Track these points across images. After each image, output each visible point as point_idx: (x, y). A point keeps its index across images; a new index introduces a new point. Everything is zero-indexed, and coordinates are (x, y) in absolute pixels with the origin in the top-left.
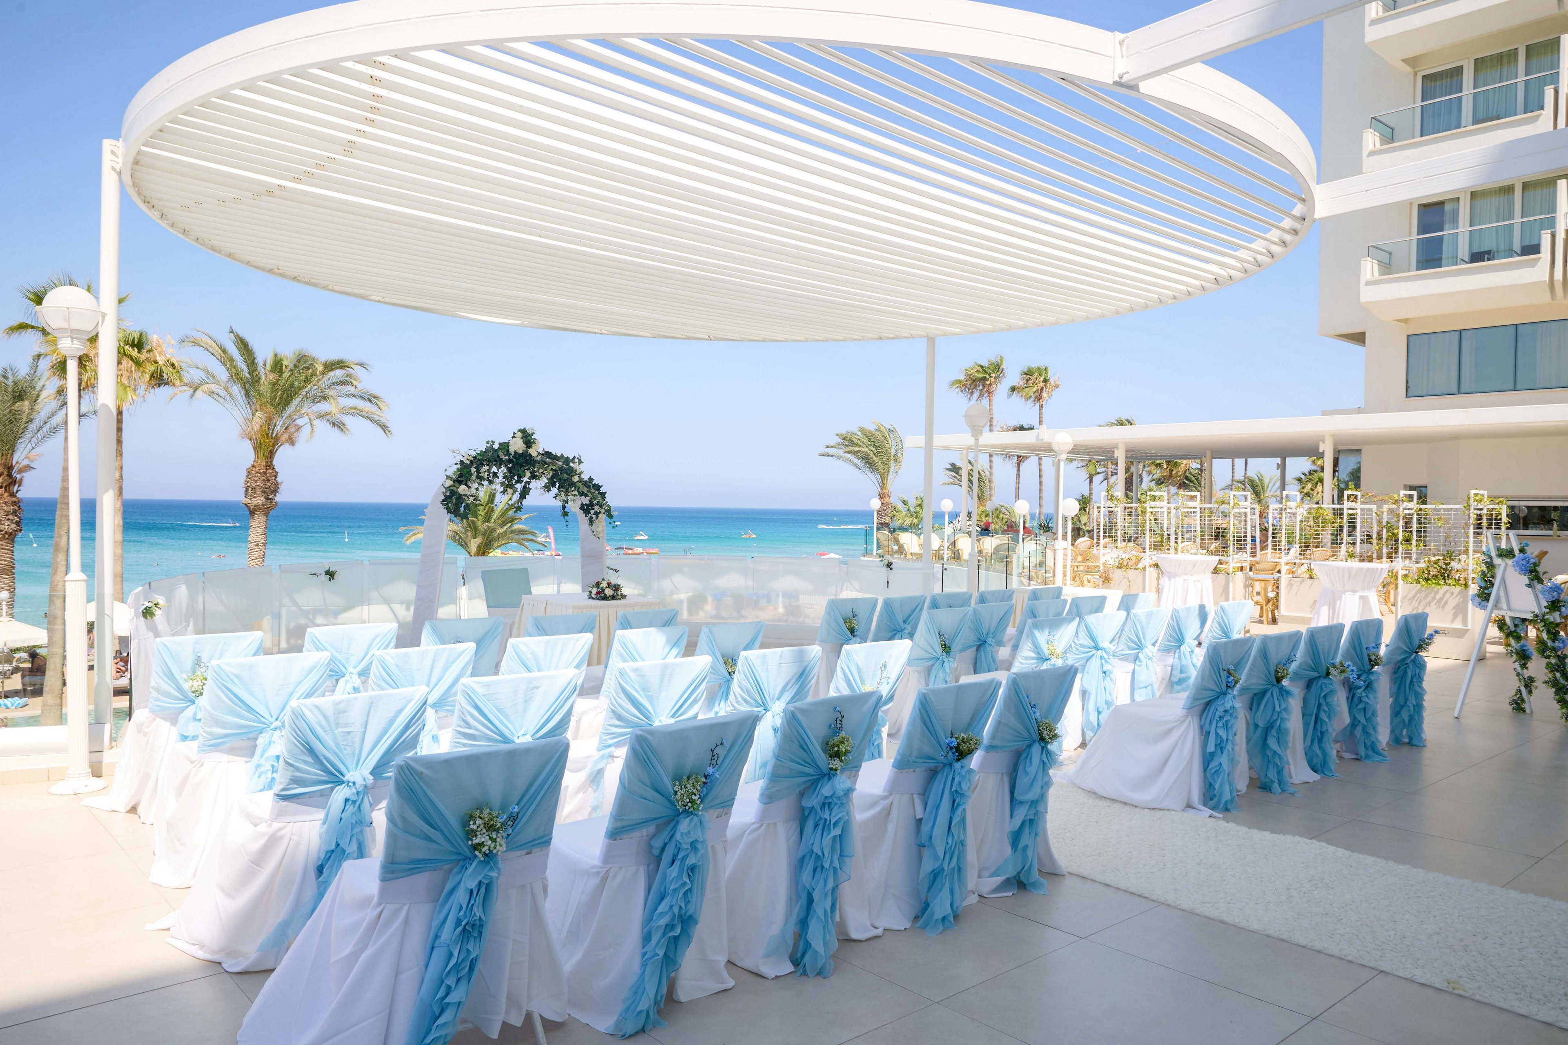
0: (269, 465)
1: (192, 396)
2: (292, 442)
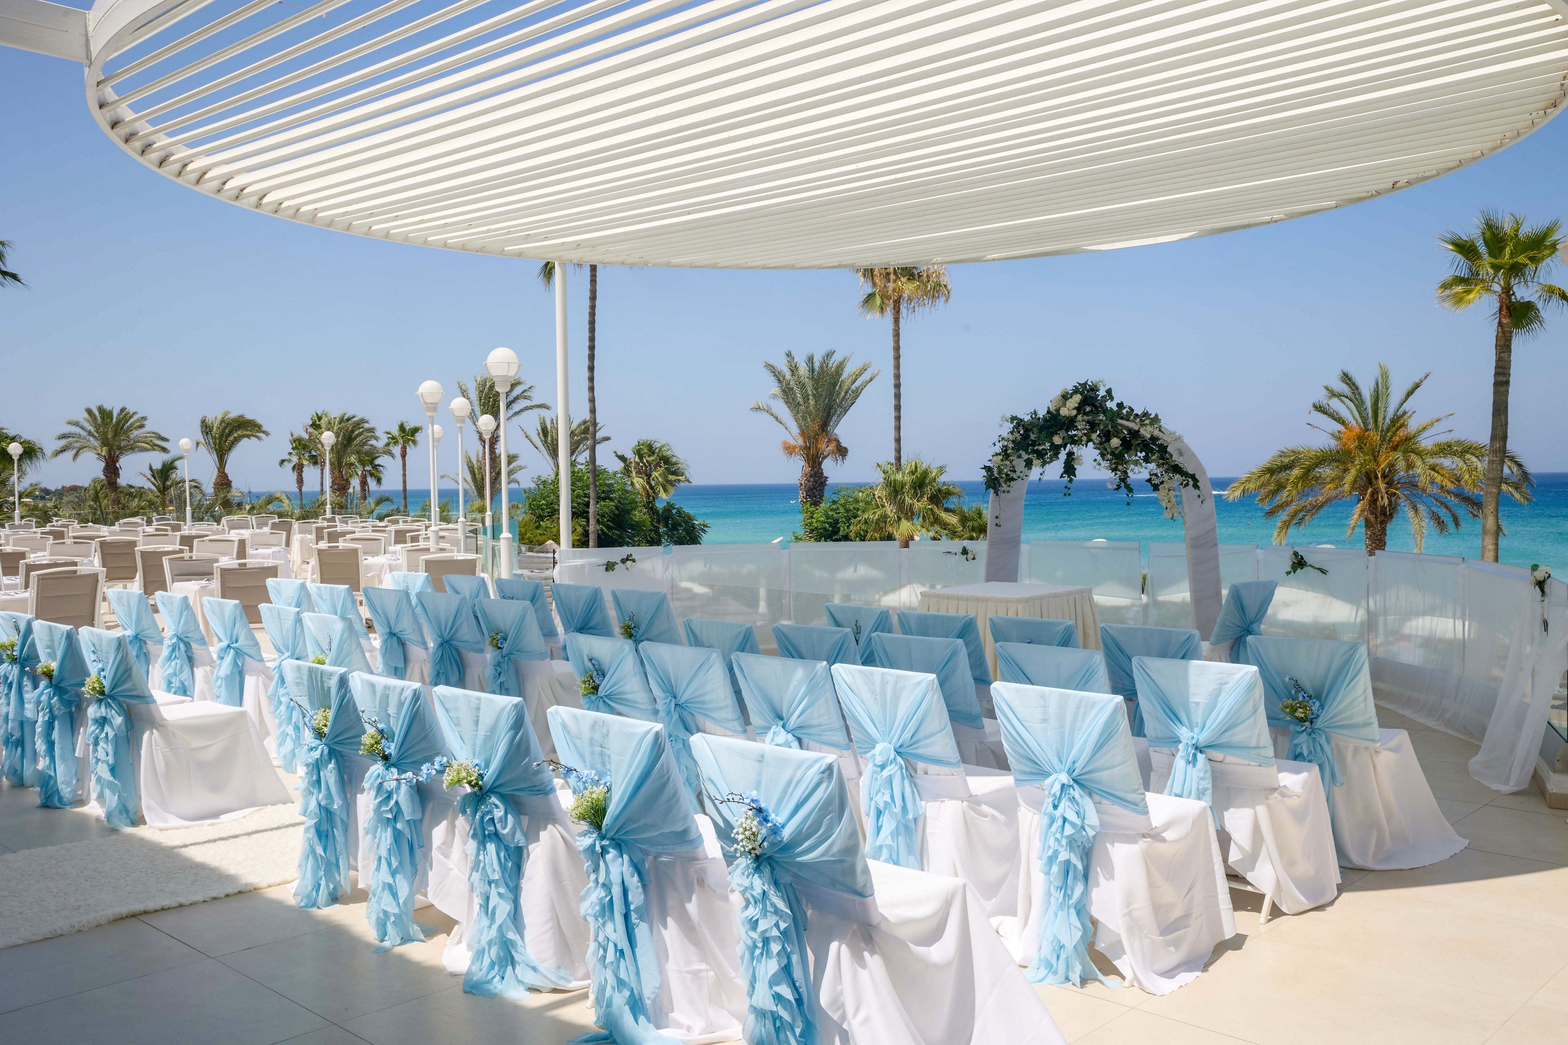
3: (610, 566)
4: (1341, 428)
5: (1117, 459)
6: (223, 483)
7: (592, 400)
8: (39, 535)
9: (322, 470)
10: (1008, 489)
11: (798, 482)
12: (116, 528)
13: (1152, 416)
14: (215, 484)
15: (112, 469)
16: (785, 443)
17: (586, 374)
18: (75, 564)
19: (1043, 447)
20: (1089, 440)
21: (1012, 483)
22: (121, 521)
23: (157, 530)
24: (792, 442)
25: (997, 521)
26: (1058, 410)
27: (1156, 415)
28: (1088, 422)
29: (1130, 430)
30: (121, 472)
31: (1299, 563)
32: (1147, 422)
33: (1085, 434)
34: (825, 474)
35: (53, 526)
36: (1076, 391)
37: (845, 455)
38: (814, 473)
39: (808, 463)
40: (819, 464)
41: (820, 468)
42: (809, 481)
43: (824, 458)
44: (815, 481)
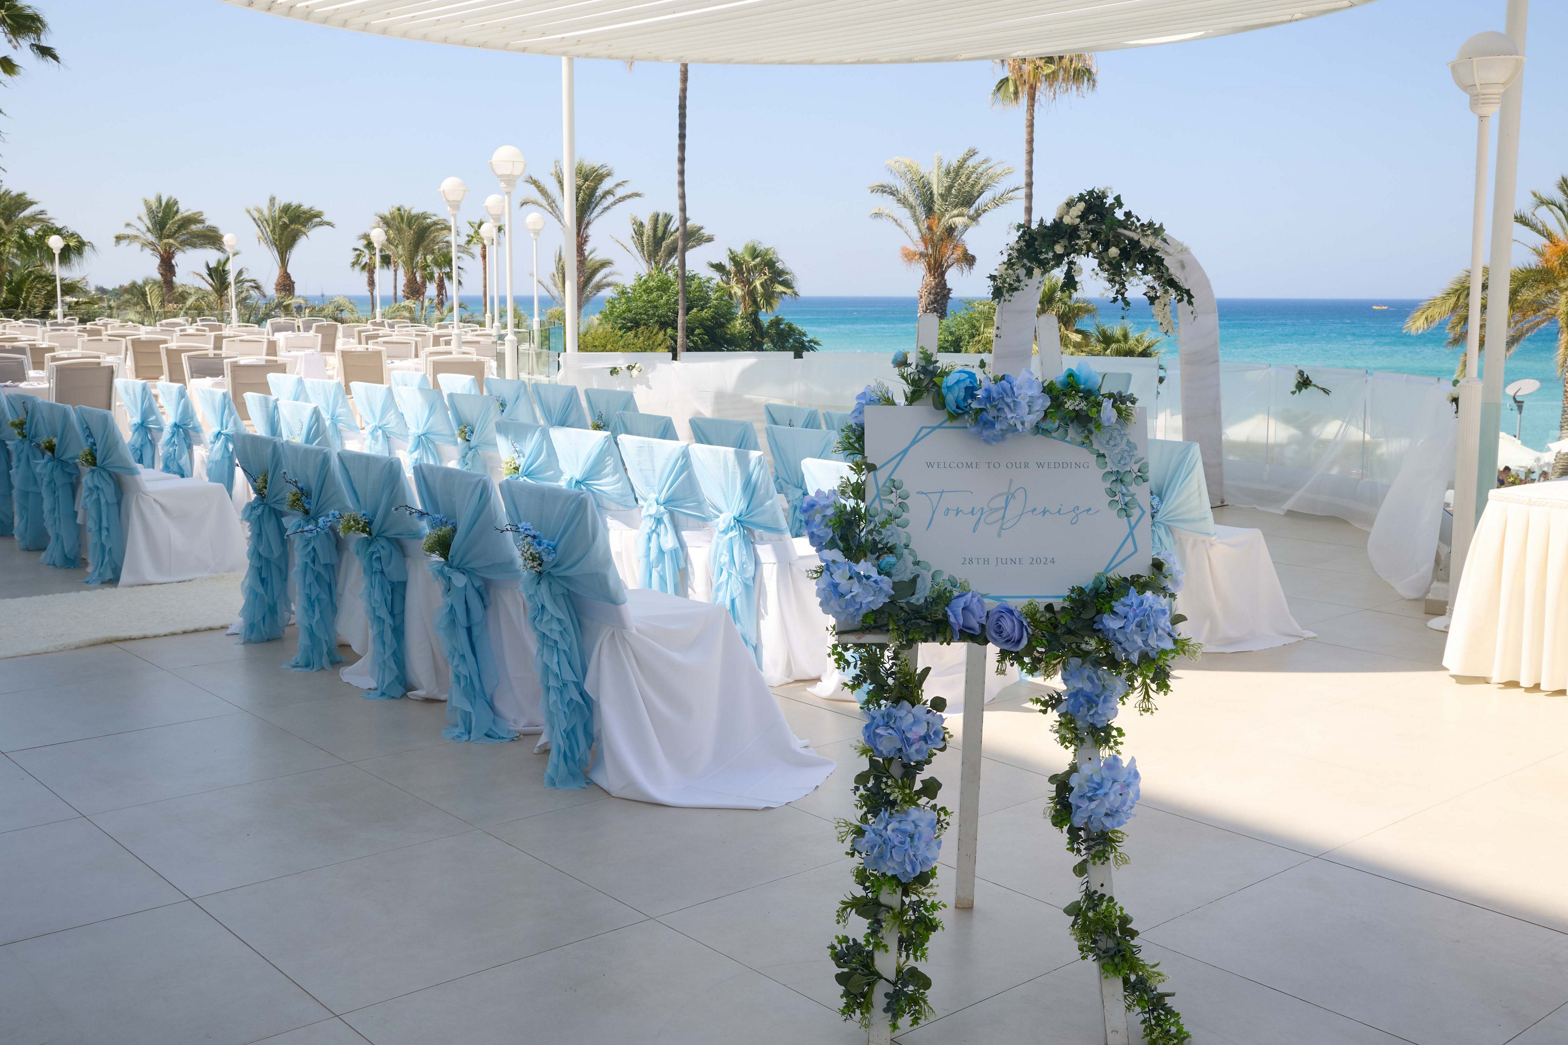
3: (613, 371)
4: (1545, 241)
5: (1114, 269)
6: (286, 285)
7: (683, 197)
8: (76, 333)
9: (395, 271)
10: (1010, 298)
11: (917, 295)
12: (158, 328)
13: (1157, 226)
14: (277, 285)
15: (167, 266)
16: (904, 249)
17: (676, 166)
18: (99, 357)
19: (1046, 256)
20: (1089, 250)
21: (1015, 293)
22: (164, 322)
23: (198, 330)
24: (913, 248)
25: (998, 332)
26: (1061, 218)
27: (1161, 225)
28: (1092, 230)
29: (1131, 240)
30: (177, 269)
31: (1304, 383)
32: (1149, 232)
33: (1085, 243)
34: (949, 286)
35: (96, 324)
36: (1081, 198)
37: (973, 264)
38: (936, 284)
39: (930, 272)
40: (943, 274)
41: (943, 278)
42: (930, 294)
43: (949, 267)
44: (937, 294)
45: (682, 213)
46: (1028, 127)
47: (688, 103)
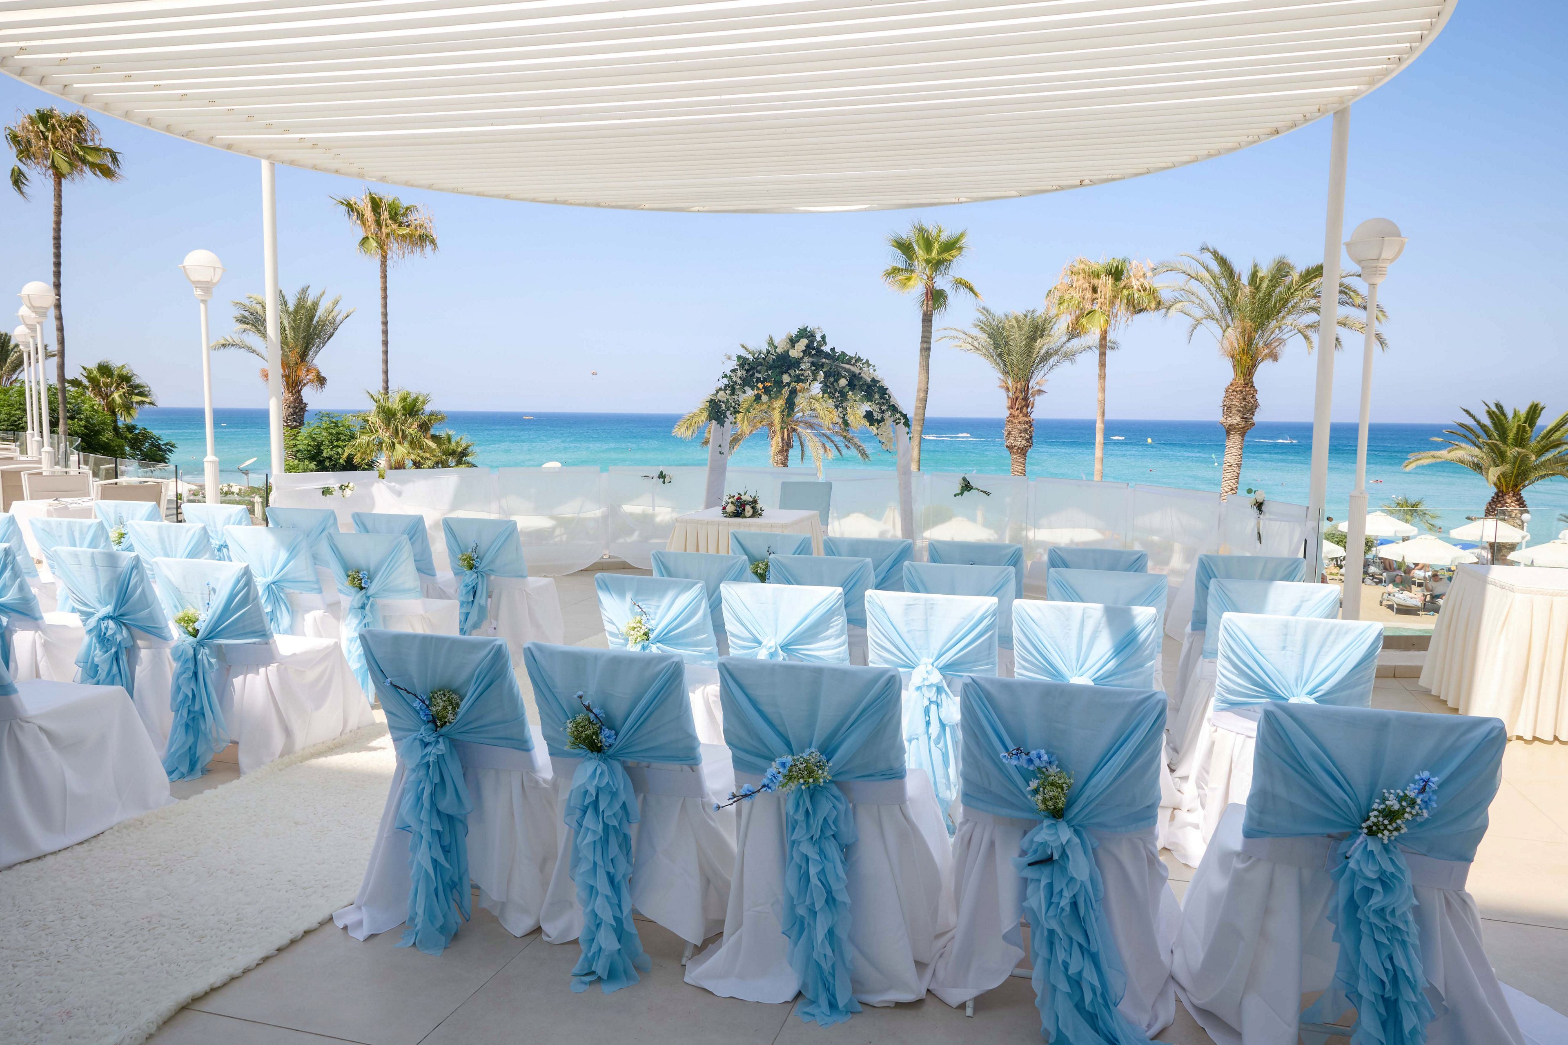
0: (1249, 383)
1: (1166, 315)
2: (1275, 357)
3: (326, 491)
5: (841, 397)
10: (733, 420)
13: (864, 361)
19: (771, 384)
20: (815, 379)
21: (738, 416)
25: (720, 449)
26: (786, 352)
28: (813, 364)
29: (851, 372)
31: (967, 486)
32: (862, 365)
33: (811, 374)
34: (305, 401)
36: (800, 336)
37: (324, 384)
38: (294, 399)
39: (288, 390)
40: (299, 392)
41: (300, 395)
42: (289, 407)
43: (305, 385)
44: (295, 407)
45: (60, 333)
46: (382, 278)
47: (63, 234)
